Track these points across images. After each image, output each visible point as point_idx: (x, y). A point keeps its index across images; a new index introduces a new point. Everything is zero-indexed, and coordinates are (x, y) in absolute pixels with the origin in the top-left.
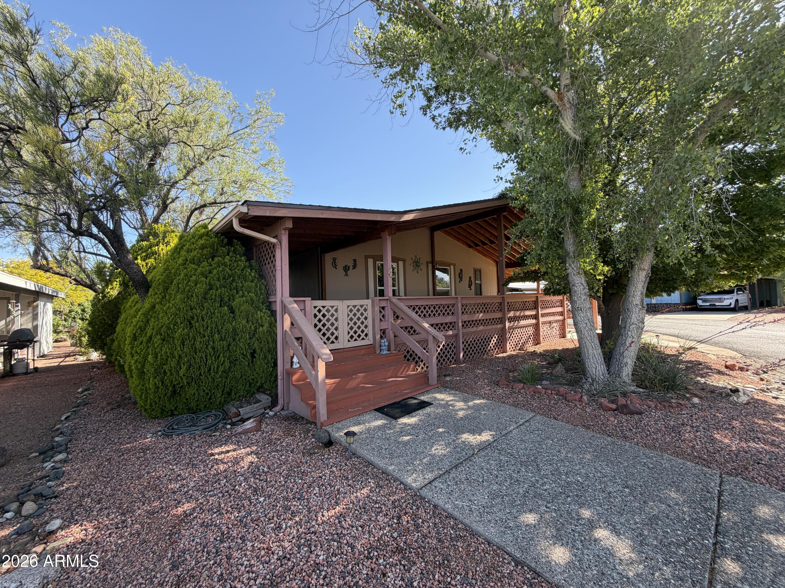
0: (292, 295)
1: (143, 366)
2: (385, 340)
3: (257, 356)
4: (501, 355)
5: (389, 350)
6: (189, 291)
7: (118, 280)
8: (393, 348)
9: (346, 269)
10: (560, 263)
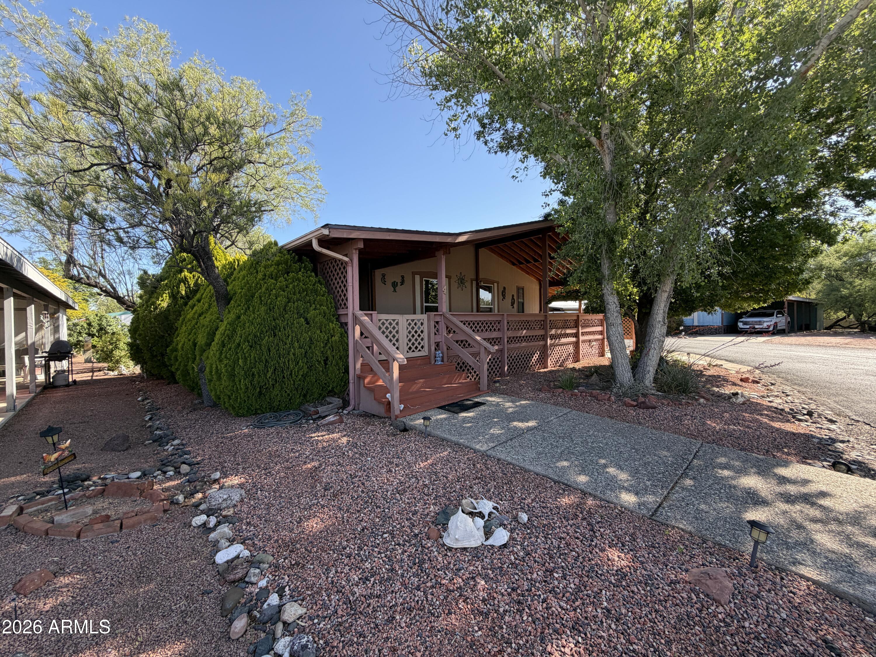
0: (361, 309)
1: (233, 369)
2: (440, 352)
3: (329, 363)
4: (542, 370)
5: (442, 361)
6: (271, 304)
7: (167, 292)
8: (445, 359)
9: (394, 285)
10: (597, 285)
